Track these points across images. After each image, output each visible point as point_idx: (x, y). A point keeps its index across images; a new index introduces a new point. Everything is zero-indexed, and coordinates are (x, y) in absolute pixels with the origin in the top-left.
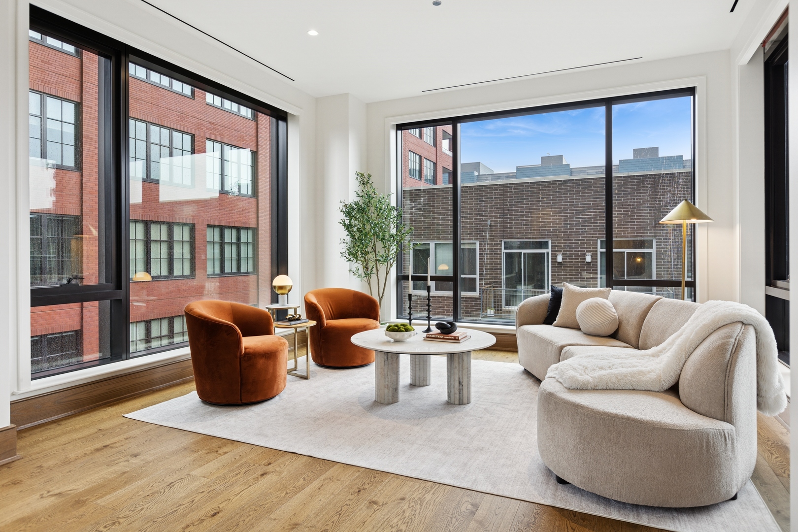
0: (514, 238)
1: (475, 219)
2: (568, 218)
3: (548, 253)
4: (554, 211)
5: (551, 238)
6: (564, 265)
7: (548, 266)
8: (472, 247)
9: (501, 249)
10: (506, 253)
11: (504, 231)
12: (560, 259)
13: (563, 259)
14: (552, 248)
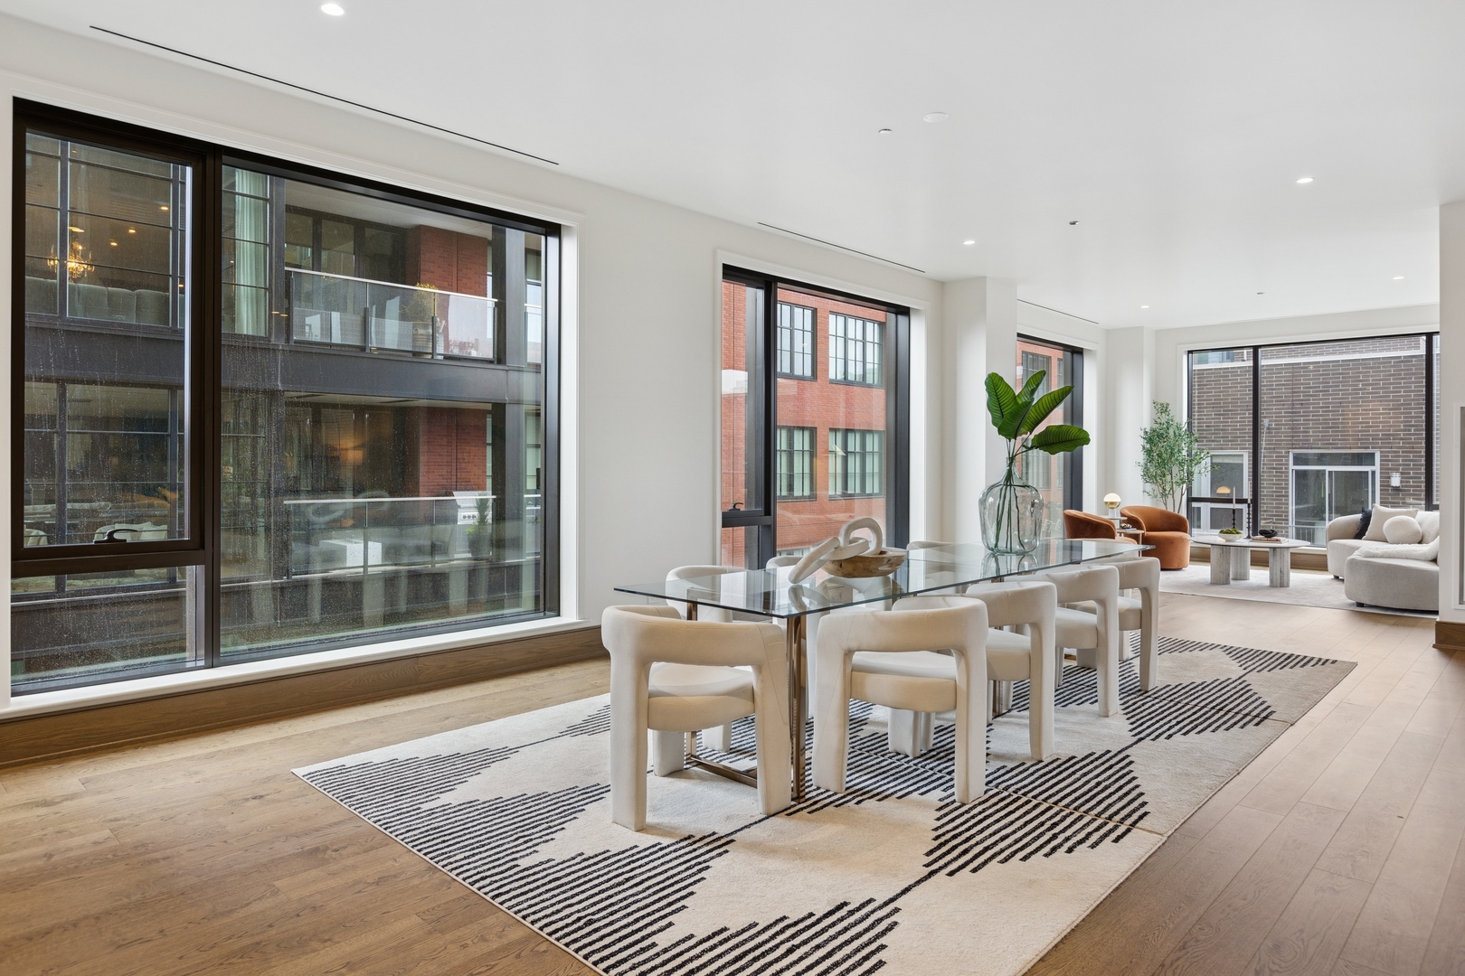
0: (1312, 448)
1: (1241, 418)
2: (1412, 417)
3: (1373, 473)
4: (1386, 405)
5: (1380, 448)
6: (1404, 491)
7: (1374, 492)
8: (1236, 461)
9: (1288, 464)
10: (1297, 472)
11: (1293, 436)
12: (1396, 481)
13: (1401, 482)
14: (1381, 465)
